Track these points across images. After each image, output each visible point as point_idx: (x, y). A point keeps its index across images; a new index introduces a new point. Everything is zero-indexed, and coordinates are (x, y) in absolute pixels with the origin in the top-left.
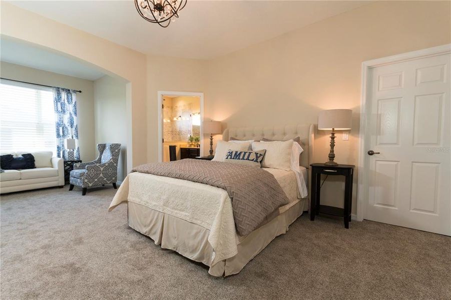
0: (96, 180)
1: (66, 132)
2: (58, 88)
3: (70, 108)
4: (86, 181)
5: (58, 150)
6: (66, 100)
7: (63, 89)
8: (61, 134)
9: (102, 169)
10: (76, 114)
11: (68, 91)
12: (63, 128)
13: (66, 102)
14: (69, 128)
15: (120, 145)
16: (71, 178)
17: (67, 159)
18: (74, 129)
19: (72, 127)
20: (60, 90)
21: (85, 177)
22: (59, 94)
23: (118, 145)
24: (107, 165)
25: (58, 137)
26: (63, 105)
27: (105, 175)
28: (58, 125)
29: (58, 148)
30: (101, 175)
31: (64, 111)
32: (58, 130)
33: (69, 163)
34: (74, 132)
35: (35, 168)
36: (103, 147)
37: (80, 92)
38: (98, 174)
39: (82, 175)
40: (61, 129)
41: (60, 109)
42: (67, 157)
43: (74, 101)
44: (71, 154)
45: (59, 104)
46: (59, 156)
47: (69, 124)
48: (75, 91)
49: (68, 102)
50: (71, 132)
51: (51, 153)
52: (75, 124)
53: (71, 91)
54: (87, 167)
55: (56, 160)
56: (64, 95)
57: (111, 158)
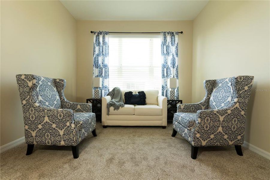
0: (212, 136)
1: (169, 73)
2: (165, 32)
3: (173, 49)
4: (198, 135)
5: (162, 90)
6: (170, 43)
7: (168, 33)
8: (165, 74)
9: (222, 119)
10: (177, 54)
11: (172, 34)
12: (167, 69)
13: (170, 45)
14: (172, 69)
15: (252, 78)
16: (175, 123)
17: (170, 98)
18: (175, 69)
19: (174, 68)
20: (166, 34)
21: (197, 129)
22: (165, 38)
23: (248, 79)
24: (229, 112)
25: (163, 78)
26: (168, 47)
27: (226, 129)
28: (164, 66)
29: (162, 87)
30: (220, 129)
31: (168, 53)
32: (163, 71)
33: (171, 102)
34: (175, 72)
35: (146, 104)
36: (212, 85)
37: (182, 32)
38: (215, 127)
39: (191, 124)
40: (165, 69)
41: (165, 52)
42: (170, 95)
43: (176, 43)
44: (172, 93)
45: (165, 47)
46: (163, 95)
47: (171, 65)
48: (177, 33)
49: (172, 44)
50: (173, 72)
51: (158, 92)
52: (176, 65)
53: (174, 33)
54: (201, 113)
55: (162, 99)
56: (169, 38)
57: (236, 100)
